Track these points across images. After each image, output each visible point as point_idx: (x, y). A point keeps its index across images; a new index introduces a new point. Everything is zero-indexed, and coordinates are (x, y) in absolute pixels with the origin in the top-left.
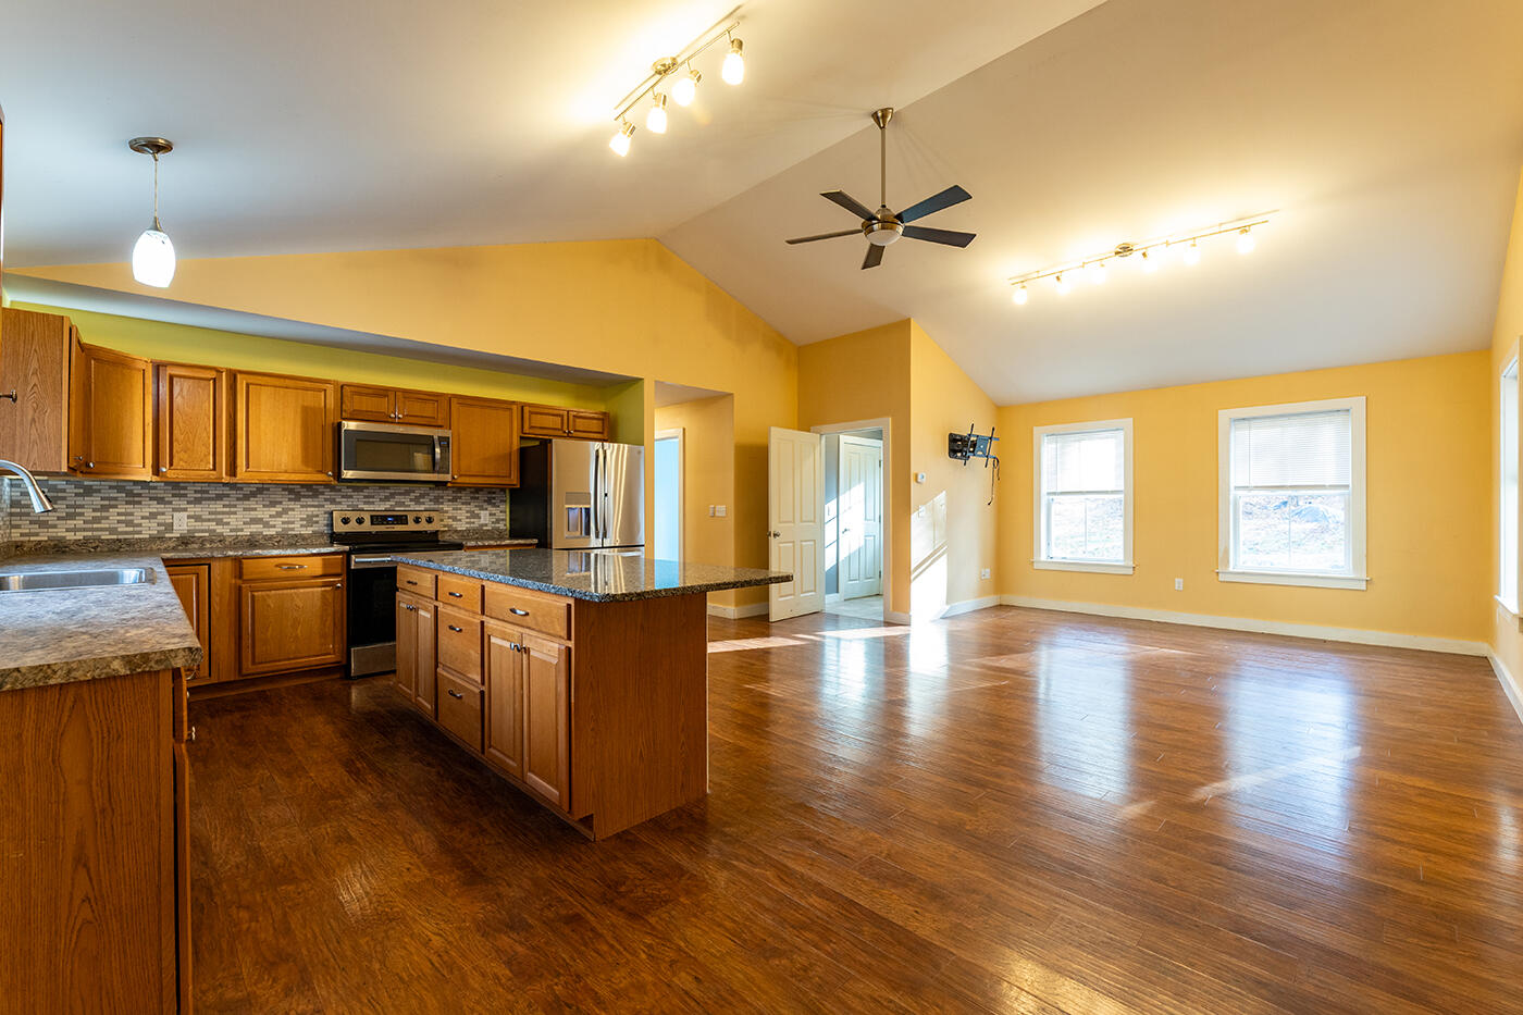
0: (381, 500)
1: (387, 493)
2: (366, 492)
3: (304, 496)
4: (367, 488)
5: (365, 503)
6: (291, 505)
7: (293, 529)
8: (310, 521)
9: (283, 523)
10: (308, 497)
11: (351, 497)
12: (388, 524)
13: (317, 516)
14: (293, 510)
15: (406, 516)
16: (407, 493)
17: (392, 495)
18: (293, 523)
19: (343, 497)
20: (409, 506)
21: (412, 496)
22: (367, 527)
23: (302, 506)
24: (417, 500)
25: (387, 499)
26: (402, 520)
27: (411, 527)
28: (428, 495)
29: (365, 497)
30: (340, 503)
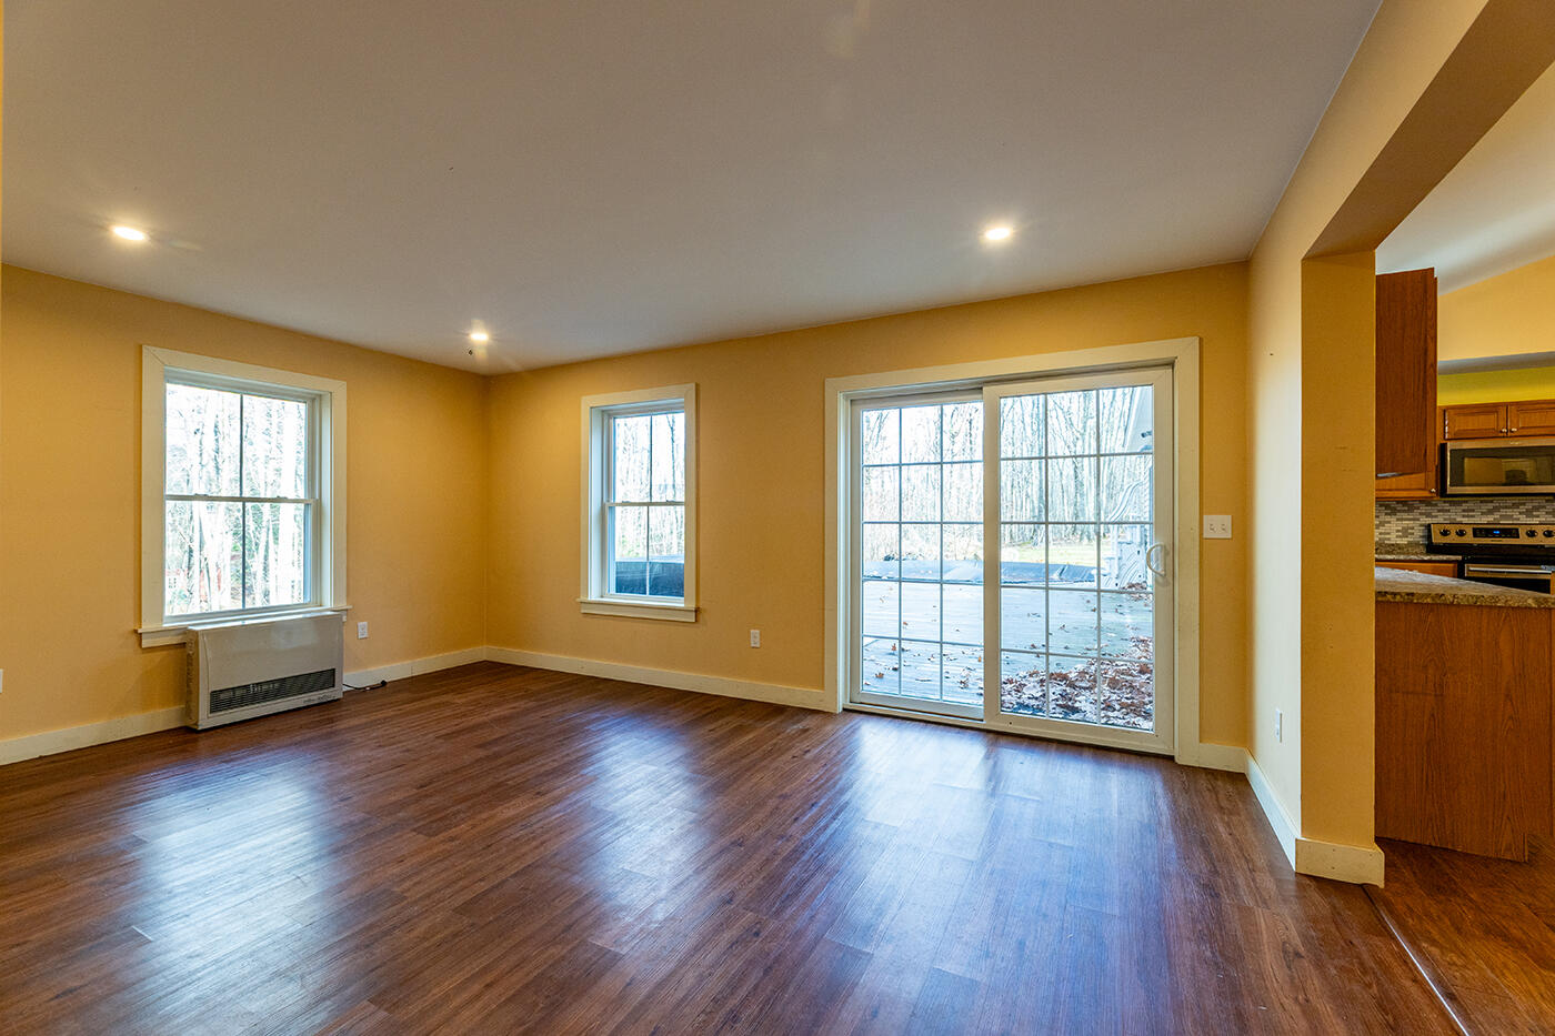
0: (1483, 513)
1: (1490, 506)
2: (1465, 506)
3: (1399, 511)
4: (1466, 502)
5: (1464, 516)
6: (1388, 518)
7: (1389, 539)
8: (1405, 532)
9: (1380, 534)
10: (1404, 511)
11: (1449, 511)
12: (1494, 537)
13: (1413, 528)
14: (1389, 522)
15: (1517, 530)
16: (1515, 506)
17: (1496, 509)
18: (1389, 534)
19: (1439, 511)
20: (1518, 519)
21: (1522, 509)
22: (1469, 539)
23: (1398, 520)
24: (1529, 513)
25: (1490, 512)
26: (1512, 533)
27: (1524, 540)
28: (1544, 507)
29: (1464, 511)
30: (1436, 516)
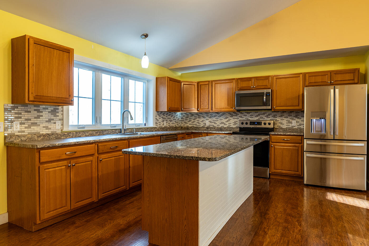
0: (255, 116)
1: (257, 114)
2: (251, 114)
3: (234, 116)
4: (251, 112)
5: (250, 117)
6: (231, 118)
7: (231, 126)
8: (235, 123)
9: (229, 124)
10: (235, 116)
11: (246, 115)
12: (255, 125)
13: (237, 122)
14: (231, 120)
15: (262, 122)
16: (264, 114)
17: (259, 115)
18: (231, 124)
19: (244, 116)
20: (264, 118)
21: (266, 115)
22: (249, 126)
23: (233, 119)
24: (267, 116)
25: (257, 116)
26: (259, 123)
27: (263, 126)
28: (271, 114)
29: (251, 115)
30: (243, 118)
